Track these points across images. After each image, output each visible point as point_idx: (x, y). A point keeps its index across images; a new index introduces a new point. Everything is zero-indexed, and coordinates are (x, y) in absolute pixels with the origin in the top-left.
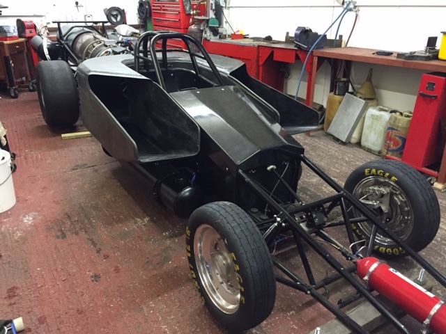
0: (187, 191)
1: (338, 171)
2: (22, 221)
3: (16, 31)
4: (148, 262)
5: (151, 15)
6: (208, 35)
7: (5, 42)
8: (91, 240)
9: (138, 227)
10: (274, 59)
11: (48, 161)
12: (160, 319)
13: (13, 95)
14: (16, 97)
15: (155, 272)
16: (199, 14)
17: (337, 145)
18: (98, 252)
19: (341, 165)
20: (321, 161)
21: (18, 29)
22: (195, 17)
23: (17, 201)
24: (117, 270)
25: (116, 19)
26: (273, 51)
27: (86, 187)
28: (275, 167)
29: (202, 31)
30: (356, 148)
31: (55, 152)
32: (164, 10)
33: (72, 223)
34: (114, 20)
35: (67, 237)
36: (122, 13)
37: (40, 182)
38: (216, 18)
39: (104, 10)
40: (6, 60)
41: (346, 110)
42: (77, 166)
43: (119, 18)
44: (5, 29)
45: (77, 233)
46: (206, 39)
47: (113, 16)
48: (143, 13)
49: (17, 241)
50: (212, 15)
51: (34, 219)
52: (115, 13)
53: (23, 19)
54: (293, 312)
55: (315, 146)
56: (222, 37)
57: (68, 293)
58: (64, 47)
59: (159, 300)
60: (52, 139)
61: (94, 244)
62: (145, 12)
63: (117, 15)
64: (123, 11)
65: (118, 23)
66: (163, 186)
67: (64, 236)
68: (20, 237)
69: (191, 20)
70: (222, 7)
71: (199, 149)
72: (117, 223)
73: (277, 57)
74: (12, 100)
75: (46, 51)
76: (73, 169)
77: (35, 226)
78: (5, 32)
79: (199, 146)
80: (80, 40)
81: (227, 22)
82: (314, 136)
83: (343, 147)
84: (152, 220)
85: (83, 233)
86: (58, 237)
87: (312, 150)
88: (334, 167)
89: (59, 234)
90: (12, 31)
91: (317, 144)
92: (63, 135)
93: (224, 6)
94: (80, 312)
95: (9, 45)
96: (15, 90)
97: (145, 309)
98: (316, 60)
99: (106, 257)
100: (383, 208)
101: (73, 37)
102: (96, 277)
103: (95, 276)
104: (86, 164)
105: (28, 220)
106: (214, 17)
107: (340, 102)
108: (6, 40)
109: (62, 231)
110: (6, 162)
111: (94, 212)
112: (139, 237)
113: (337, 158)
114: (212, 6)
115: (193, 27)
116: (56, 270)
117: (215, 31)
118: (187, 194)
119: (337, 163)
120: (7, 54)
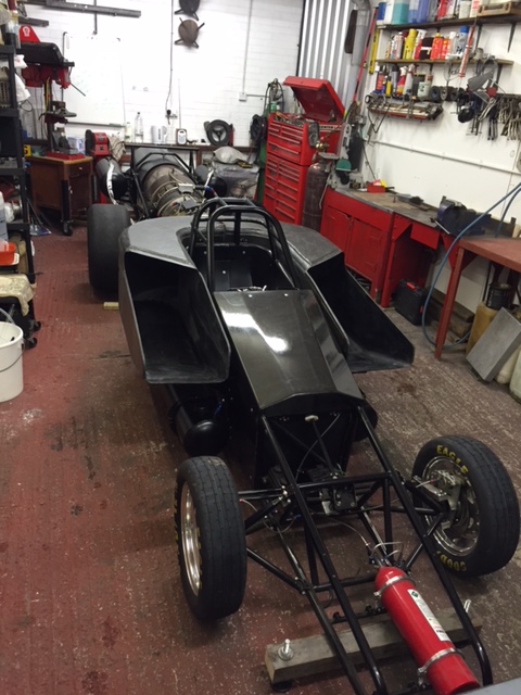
0: (206, 425)
1: (453, 425)
2: (22, 417)
3: (84, 145)
4: (142, 504)
5: (266, 138)
6: (334, 181)
7: (66, 162)
8: (89, 459)
9: (150, 454)
10: (412, 237)
11: (77, 340)
12: (129, 578)
13: (66, 231)
14: (69, 234)
15: (145, 519)
16: (326, 150)
17: (473, 381)
18: (91, 477)
19: (463, 416)
20: (435, 403)
21: (86, 143)
22: (320, 154)
23: (25, 390)
24: (104, 505)
25: (219, 137)
26: (412, 224)
27: (108, 384)
28: (317, 418)
29: (327, 174)
30: (501, 393)
31: (89, 327)
32: (284, 135)
33: (75, 432)
34: (217, 139)
35: (64, 448)
36: (229, 129)
37: (58, 367)
38: (350, 159)
39: (205, 124)
40: (64, 185)
41: (496, 333)
42: (108, 352)
43: (223, 136)
44: (70, 143)
45: (76, 447)
46: (330, 186)
47: (216, 132)
48: (256, 133)
49: (8, 443)
50: (343, 153)
51: (35, 417)
52: (218, 129)
53: (94, 131)
54: (289, 612)
55: (439, 378)
56: (355, 186)
57: (40, 522)
58: (134, 181)
59: (137, 556)
60: (92, 307)
61: (90, 465)
62: (259, 132)
63: (221, 132)
64: (231, 126)
65: (221, 144)
66: (182, 409)
67: (60, 447)
68: (13, 439)
69: (314, 156)
70: (364, 141)
71: (227, 377)
72: (126, 442)
73: (415, 235)
74: (64, 238)
75: (109, 184)
76: (102, 357)
77: (33, 427)
78: (69, 148)
79: (227, 371)
80: (155, 174)
81: (367, 163)
82: (446, 361)
83: (481, 388)
84: (168, 448)
85: (82, 448)
86: (53, 447)
87: (431, 383)
88: (450, 418)
89: (56, 443)
90: (78, 147)
91: (443, 374)
92: (106, 304)
93: (366, 139)
94: (45, 547)
95: (71, 166)
96: (69, 225)
97: (116, 562)
98: (461, 253)
99: (98, 485)
100: (451, 503)
101: (148, 167)
102: (78, 509)
103: (77, 507)
104: (119, 352)
105: (28, 417)
106: (346, 157)
107: (491, 319)
108: (68, 159)
109: (60, 440)
110: (16, 344)
111: (104, 423)
112: (144, 467)
113: (462, 403)
114: (345, 142)
115: (315, 167)
116: (37, 489)
117: (344, 178)
118: (205, 428)
119: (458, 411)
120: (66, 178)
